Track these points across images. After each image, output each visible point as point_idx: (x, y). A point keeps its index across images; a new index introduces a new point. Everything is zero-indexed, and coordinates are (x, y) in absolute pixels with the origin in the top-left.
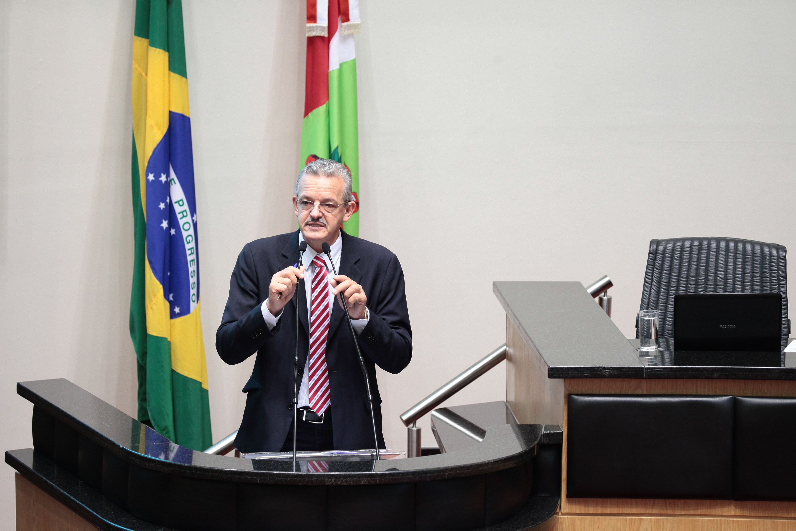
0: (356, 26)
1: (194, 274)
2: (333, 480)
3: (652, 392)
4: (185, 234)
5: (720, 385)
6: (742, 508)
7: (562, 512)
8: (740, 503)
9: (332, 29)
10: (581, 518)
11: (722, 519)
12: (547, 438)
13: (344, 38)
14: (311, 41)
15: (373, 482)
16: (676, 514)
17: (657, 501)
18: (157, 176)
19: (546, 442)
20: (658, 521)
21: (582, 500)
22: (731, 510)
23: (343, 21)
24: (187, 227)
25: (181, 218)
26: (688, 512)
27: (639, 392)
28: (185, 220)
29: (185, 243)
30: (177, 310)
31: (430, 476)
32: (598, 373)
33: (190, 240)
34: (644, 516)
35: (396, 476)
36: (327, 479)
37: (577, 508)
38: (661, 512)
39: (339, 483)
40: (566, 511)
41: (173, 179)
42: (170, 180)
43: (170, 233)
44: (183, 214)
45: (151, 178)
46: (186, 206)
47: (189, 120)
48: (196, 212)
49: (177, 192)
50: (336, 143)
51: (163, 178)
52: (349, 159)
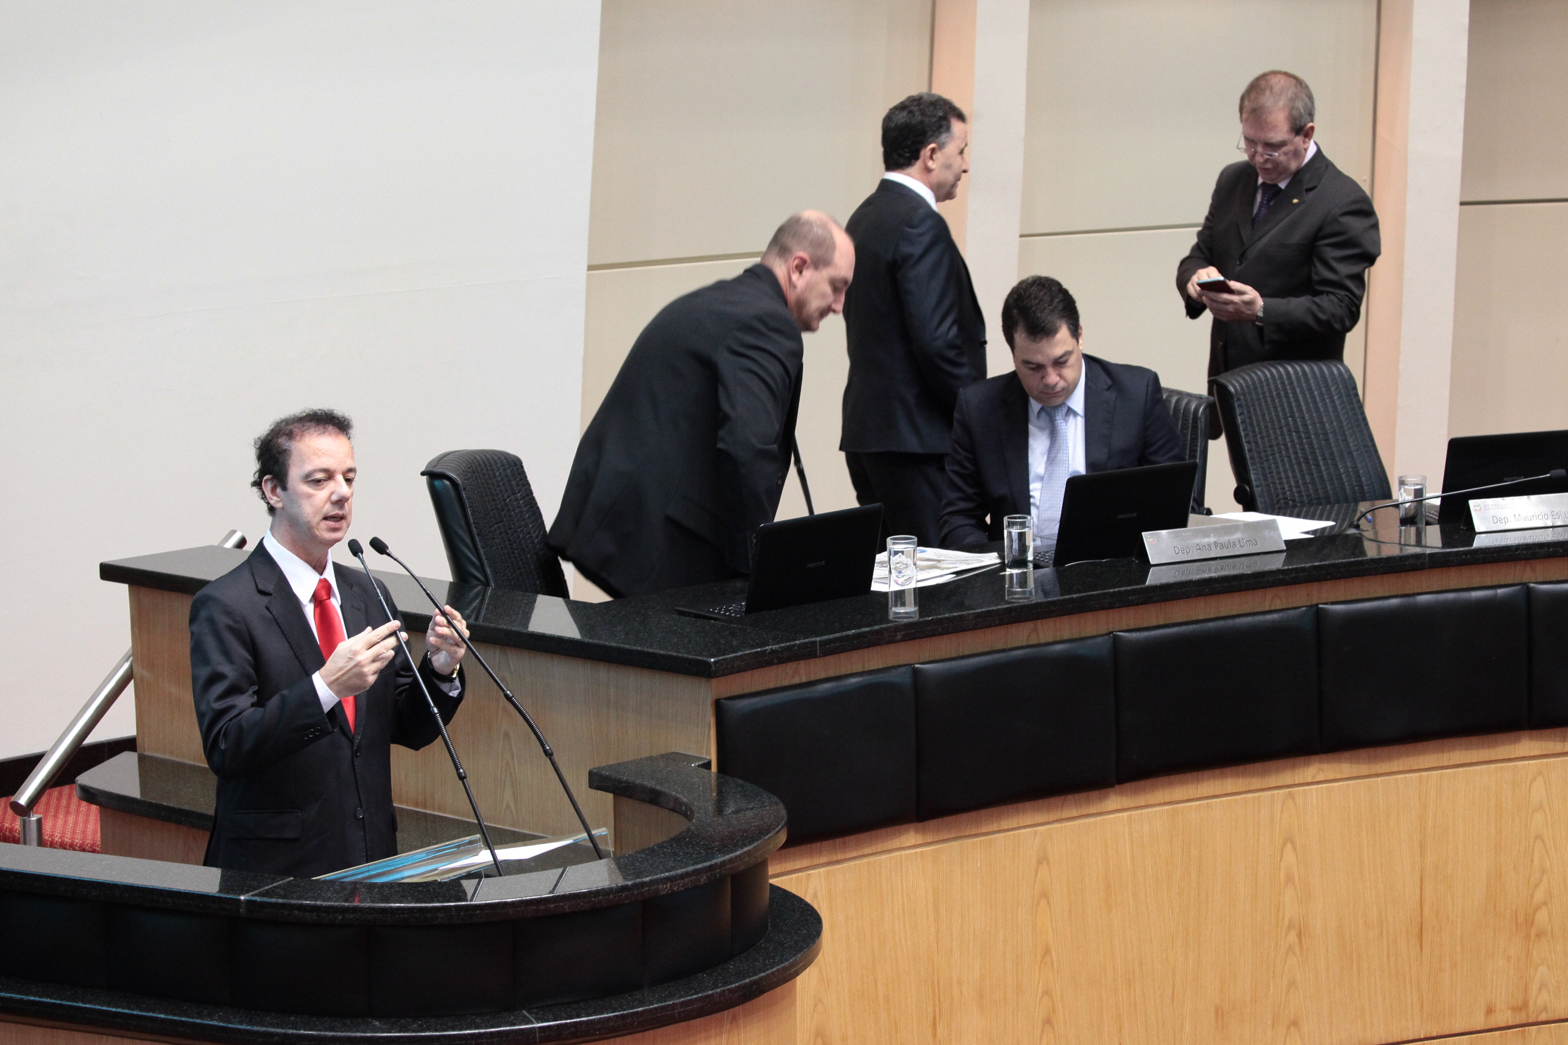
16: (849, 859)
17: (824, 843)
20: (828, 873)
22: (910, 837)
27: (797, 680)
34: (810, 870)
38: (831, 858)
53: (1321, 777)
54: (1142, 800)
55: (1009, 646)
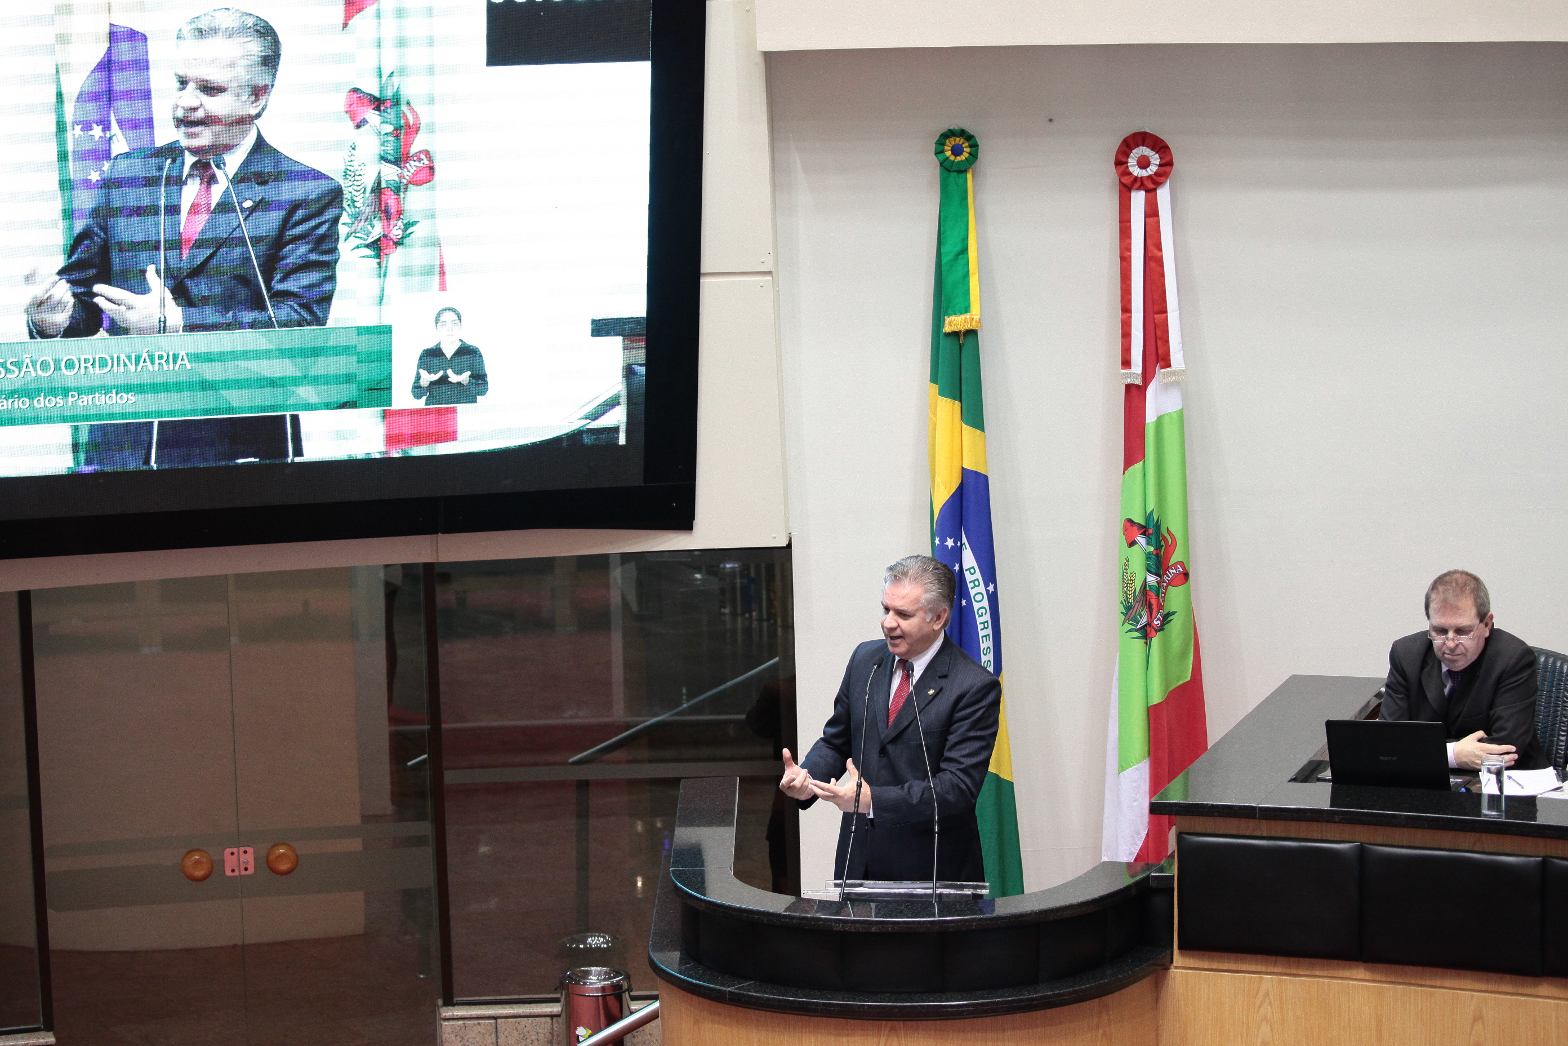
0: (1177, 373)
1: (988, 651)
3: (1273, 834)
4: (976, 606)
5: (1347, 830)
6: (1372, 971)
7: (1175, 965)
8: (1370, 965)
9: (1147, 376)
10: (1195, 974)
11: (1350, 982)
12: (1156, 882)
13: (1166, 387)
14: (1129, 387)
15: (885, 930)
16: (1302, 975)
17: (1280, 958)
18: (943, 540)
19: (1153, 886)
20: (1280, 981)
21: (1196, 952)
22: (1360, 972)
23: (1162, 368)
24: (979, 597)
25: (972, 588)
26: (1313, 973)
27: (1258, 833)
28: (976, 590)
29: (977, 616)
31: (953, 926)
32: (1206, 810)
33: (982, 613)
34: (1263, 975)
35: (911, 924)
37: (1190, 962)
38: (1285, 970)
40: (1179, 964)
41: (964, 544)
42: (961, 545)
43: (962, 604)
44: (974, 584)
45: (937, 541)
46: (978, 575)
47: (986, 478)
48: (994, 580)
49: (969, 559)
50: (1151, 506)
51: (950, 543)
52: (1173, 523)
55: (1456, 848)
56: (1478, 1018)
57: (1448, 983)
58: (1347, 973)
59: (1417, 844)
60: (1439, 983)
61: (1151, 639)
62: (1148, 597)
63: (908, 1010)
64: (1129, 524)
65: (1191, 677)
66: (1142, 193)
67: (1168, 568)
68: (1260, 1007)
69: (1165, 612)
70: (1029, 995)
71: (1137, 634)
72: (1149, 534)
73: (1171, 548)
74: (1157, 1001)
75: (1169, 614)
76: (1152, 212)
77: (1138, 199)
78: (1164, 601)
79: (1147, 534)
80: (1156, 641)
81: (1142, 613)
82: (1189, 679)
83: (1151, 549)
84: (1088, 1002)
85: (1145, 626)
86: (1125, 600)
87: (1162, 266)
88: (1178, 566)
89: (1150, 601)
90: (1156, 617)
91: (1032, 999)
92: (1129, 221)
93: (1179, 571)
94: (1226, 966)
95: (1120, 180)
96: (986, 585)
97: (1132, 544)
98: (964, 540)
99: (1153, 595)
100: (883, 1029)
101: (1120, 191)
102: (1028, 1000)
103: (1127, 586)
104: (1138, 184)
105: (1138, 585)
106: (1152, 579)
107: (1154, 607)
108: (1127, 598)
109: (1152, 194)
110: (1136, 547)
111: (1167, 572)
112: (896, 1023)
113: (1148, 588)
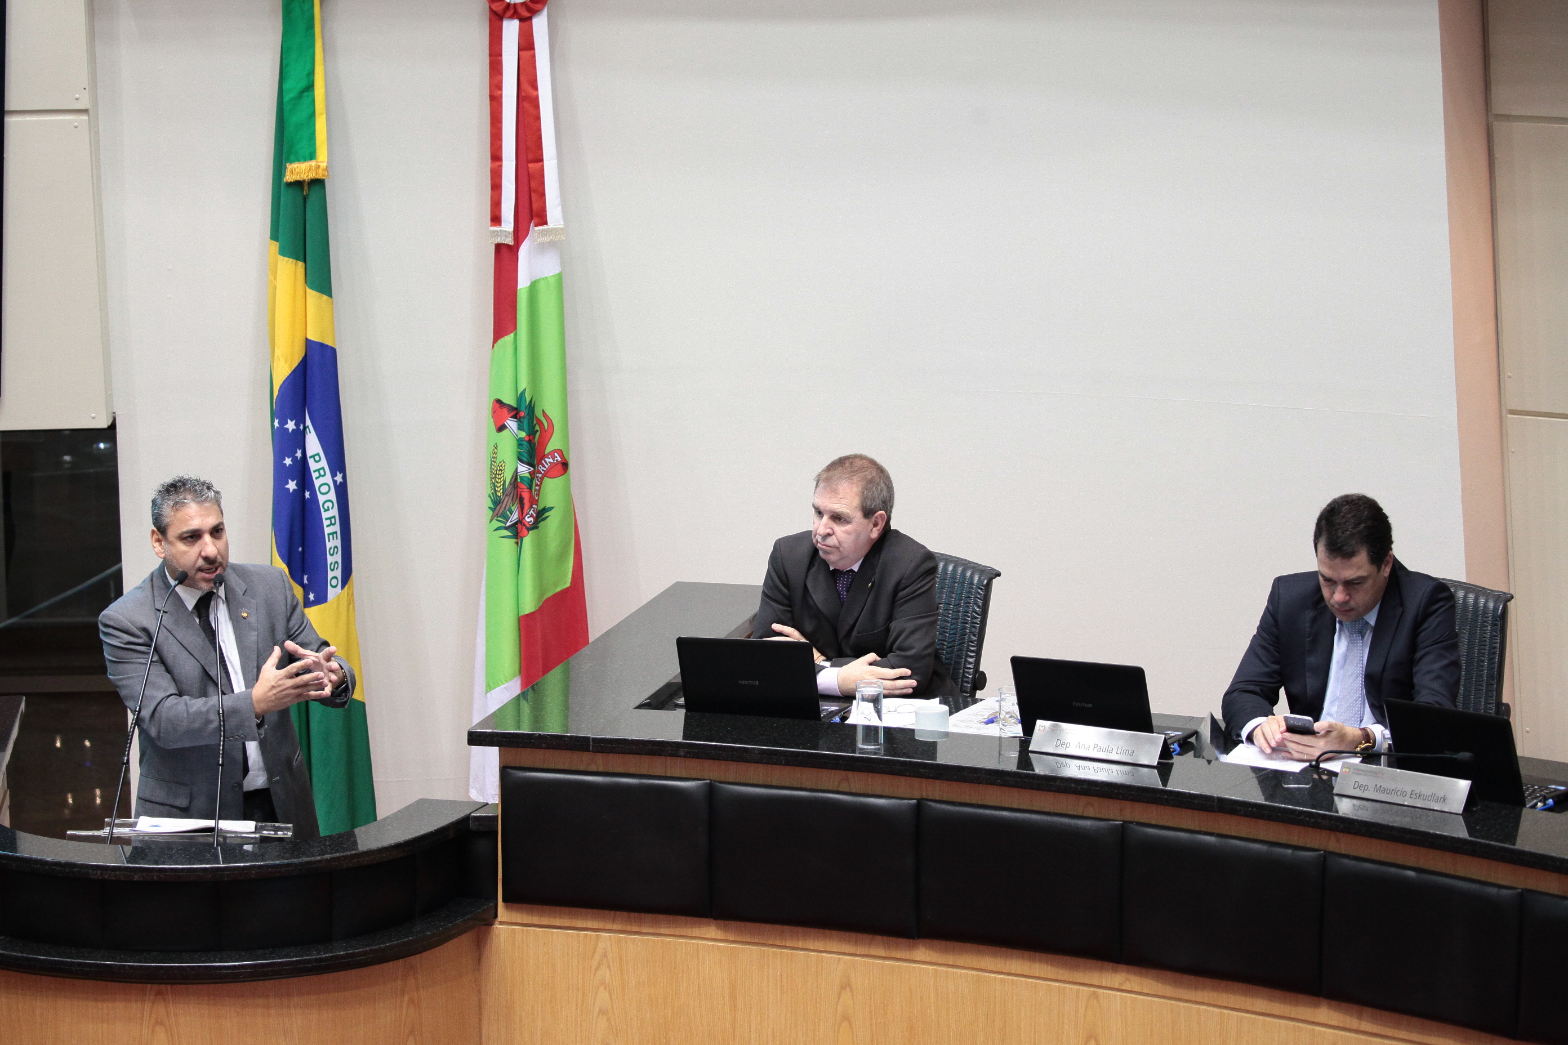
0: (555, 231)
1: (336, 551)
2: (99, 873)
3: (611, 770)
4: (321, 499)
5: (694, 766)
6: (726, 929)
7: (499, 920)
8: (722, 922)
9: (519, 234)
10: (523, 930)
11: (700, 942)
12: (476, 823)
13: (543, 247)
14: (499, 247)
16: (644, 933)
17: (618, 913)
18: (283, 422)
19: (474, 827)
20: (619, 939)
21: (525, 906)
22: (711, 931)
23: (536, 225)
24: (324, 489)
25: (317, 478)
26: (657, 931)
27: (593, 768)
28: (322, 480)
29: (322, 510)
30: (312, 597)
32: (532, 741)
33: (328, 507)
34: (602, 932)
36: (91, 871)
37: (517, 917)
38: (625, 927)
39: (106, 877)
40: (504, 919)
41: (308, 427)
42: (305, 428)
43: (304, 496)
44: (320, 473)
45: (276, 424)
46: (324, 463)
47: (333, 351)
48: (342, 469)
49: (313, 444)
50: (523, 385)
51: (291, 425)
52: (550, 405)
53: (1127, 986)
54: (951, 959)
55: (819, 787)
56: (846, 985)
57: (811, 944)
58: (696, 932)
59: (775, 783)
60: (800, 944)
61: (522, 538)
62: (519, 490)
63: (175, 972)
64: (498, 405)
65: (571, 583)
66: (516, 23)
67: (544, 456)
68: (597, 969)
69: (540, 507)
70: (318, 954)
71: (506, 533)
72: (520, 417)
73: (547, 434)
74: (479, 960)
75: (545, 510)
76: (526, 45)
77: (511, 29)
78: (538, 495)
79: (518, 417)
80: (528, 540)
81: (513, 508)
82: (568, 585)
83: (523, 434)
84: (391, 963)
85: (516, 523)
86: (493, 493)
87: (537, 107)
88: (556, 454)
89: (521, 495)
90: (528, 514)
91: (321, 960)
92: (501, 55)
93: (557, 460)
94: (558, 922)
95: (490, 8)
96: (334, 475)
97: (501, 428)
98: (308, 422)
99: (525, 487)
100: (148, 993)
101: (490, 20)
102: (316, 960)
103: (495, 477)
104: (511, 12)
105: (508, 476)
106: (524, 470)
107: (526, 501)
108: (496, 491)
109: (527, 23)
110: (505, 432)
111: (543, 462)
112: (163, 987)
113: (519, 480)
